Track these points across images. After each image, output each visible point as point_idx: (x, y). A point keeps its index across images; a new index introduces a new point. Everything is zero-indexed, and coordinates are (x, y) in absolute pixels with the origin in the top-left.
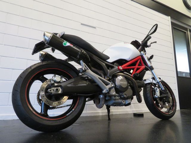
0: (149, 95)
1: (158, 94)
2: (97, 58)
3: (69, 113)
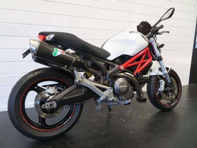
0: (152, 89)
1: (162, 88)
2: (95, 59)
3: (66, 121)
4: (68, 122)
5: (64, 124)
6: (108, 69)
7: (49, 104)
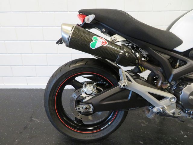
2: (154, 50)
3: (104, 126)
4: (106, 127)
5: (102, 129)
6: (174, 66)
7: (85, 106)
